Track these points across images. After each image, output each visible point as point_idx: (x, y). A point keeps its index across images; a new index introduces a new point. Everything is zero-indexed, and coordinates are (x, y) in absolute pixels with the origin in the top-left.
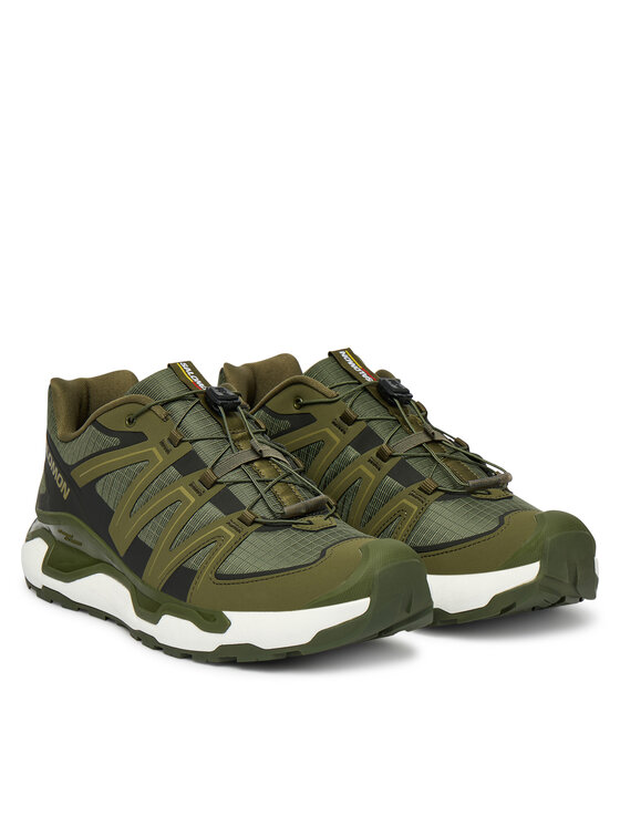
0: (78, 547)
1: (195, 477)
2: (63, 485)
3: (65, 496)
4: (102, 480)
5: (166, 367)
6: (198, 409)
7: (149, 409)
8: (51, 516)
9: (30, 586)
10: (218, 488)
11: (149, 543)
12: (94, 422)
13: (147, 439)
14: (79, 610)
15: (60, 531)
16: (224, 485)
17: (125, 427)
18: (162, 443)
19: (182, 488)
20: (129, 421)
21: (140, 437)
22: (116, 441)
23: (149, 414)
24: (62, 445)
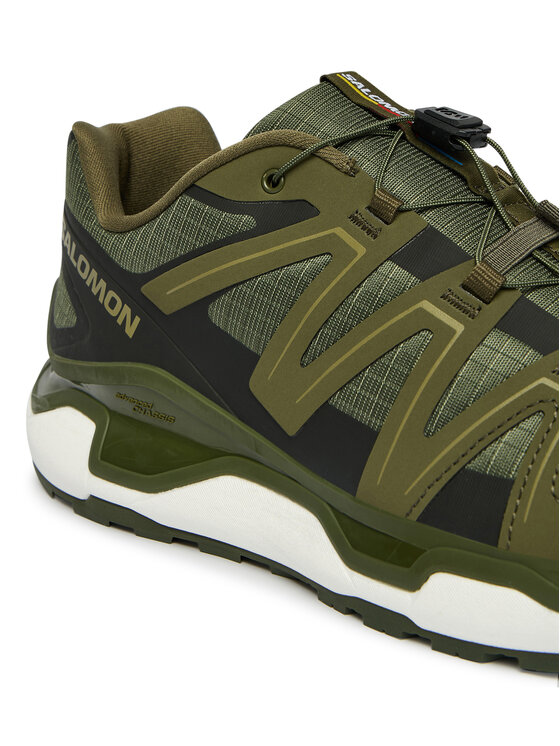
0: (165, 425)
1: (451, 279)
2: (122, 313)
3: (130, 331)
4: (225, 298)
5: (318, 82)
6: (406, 151)
7: (313, 155)
8: (97, 369)
9: (54, 493)
10: (507, 301)
11: (365, 417)
12: (191, 189)
13: (317, 213)
14: (175, 540)
15: (121, 396)
16: (517, 294)
17: (261, 194)
18: (353, 218)
19: (427, 305)
20: (270, 180)
21: (300, 211)
22: (247, 221)
23: (315, 163)
24: (113, 238)
